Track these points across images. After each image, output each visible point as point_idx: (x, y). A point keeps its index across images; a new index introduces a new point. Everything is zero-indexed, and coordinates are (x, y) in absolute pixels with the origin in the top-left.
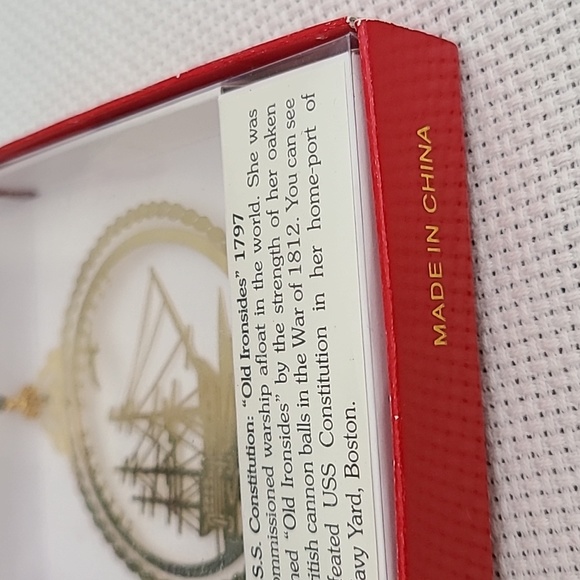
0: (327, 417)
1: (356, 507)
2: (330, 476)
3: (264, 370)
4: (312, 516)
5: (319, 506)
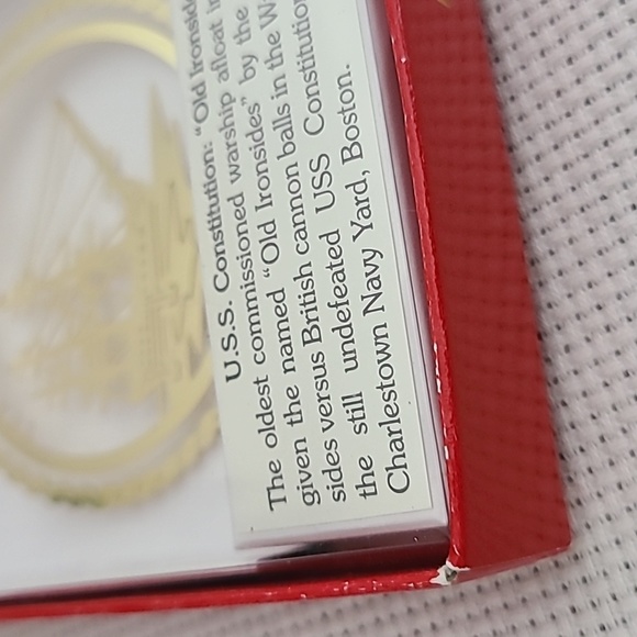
0: (313, 97)
1: (360, 197)
2: (322, 170)
3: (223, 74)
4: (301, 230)
5: (309, 215)
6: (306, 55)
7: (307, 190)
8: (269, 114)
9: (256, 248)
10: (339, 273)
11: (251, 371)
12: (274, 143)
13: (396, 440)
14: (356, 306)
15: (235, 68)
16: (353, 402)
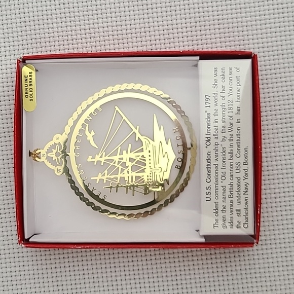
0: (239, 150)
1: (246, 172)
2: (238, 165)
3: (216, 138)
4: (232, 176)
5: (234, 173)
6: (238, 141)
7: (234, 168)
8: (228, 150)
9: (220, 177)
10: (239, 186)
11: (214, 200)
12: (228, 156)
13: (247, 219)
14: (242, 193)
15: (220, 138)
16: (239, 211)
